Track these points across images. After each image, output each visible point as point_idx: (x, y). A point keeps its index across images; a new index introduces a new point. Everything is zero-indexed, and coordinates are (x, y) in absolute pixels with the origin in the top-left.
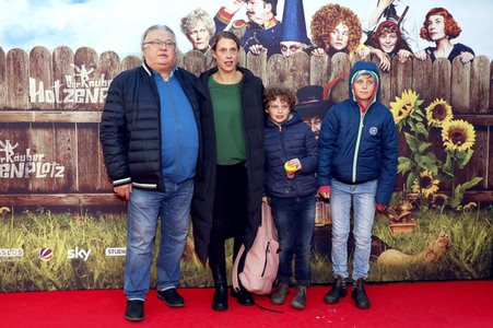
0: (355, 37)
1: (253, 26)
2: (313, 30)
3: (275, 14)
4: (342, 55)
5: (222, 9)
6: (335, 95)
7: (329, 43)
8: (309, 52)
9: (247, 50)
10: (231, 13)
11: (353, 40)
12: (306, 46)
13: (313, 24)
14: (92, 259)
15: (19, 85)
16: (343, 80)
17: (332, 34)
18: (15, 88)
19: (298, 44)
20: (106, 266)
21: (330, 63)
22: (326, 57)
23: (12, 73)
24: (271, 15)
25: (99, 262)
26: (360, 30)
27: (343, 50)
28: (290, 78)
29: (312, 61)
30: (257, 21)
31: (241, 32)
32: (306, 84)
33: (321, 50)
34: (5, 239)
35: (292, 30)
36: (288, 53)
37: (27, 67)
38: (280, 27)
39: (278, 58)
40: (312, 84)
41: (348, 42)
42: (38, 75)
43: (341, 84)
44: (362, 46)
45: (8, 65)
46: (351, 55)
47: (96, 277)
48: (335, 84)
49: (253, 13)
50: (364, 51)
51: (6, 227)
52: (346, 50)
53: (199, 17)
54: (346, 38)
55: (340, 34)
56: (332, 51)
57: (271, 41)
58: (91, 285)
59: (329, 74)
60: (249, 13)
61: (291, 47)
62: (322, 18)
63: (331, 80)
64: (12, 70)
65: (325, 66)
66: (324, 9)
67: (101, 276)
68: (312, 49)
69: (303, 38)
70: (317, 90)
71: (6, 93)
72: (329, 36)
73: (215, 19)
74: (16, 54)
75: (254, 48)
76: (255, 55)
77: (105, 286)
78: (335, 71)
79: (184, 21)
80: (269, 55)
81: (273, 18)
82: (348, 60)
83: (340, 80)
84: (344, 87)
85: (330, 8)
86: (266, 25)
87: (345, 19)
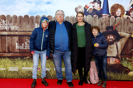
1: (94, 10)
2: (111, 11)
3: (100, 7)
4: (119, 18)
6: (117, 28)
7: (115, 14)
8: (110, 17)
9: (93, 16)
10: (88, 6)
11: (122, 14)
12: (109, 15)
13: (111, 9)
14: (50, 71)
15: (33, 25)
16: (119, 24)
17: (116, 12)
18: (32, 26)
19: (107, 15)
20: (54, 73)
21: (115, 20)
22: (115, 18)
23: (31, 22)
24: (99, 7)
25: (52, 72)
26: (124, 11)
27: (119, 16)
28: (104, 24)
29: (110, 19)
30: (95, 9)
31: (91, 11)
32: (109, 26)
33: (113, 16)
34: (28, 65)
35: (105, 11)
36: (104, 17)
37: (35, 20)
38: (102, 10)
39: (101, 18)
40: (110, 25)
41: (121, 14)
42: (37, 23)
44: (125, 15)
45: (30, 20)
46: (122, 18)
47: (51, 76)
48: (117, 26)
49: (94, 6)
50: (125, 16)
51: (29, 62)
52: (120, 16)
53: (80, 7)
54: (120, 13)
55: (119, 12)
56: (116, 17)
57: (99, 14)
58: (50, 78)
59: (115, 23)
60: (93, 6)
61: (105, 16)
62: (114, 7)
64: (31, 21)
65: (114, 21)
66: (114, 5)
67: (53, 75)
68: (111, 16)
69: (108, 13)
70: (112, 27)
71: (29, 27)
72: (115, 12)
73: (84, 8)
74: (32, 17)
75: (94, 16)
76: (95, 18)
77: (54, 78)
78: (117, 22)
79: (76, 8)
80: (99, 18)
81: (100, 8)
82: (121, 19)
83: (118, 24)
84: (119, 26)
85: (116, 5)
86: (98, 10)
87: (120, 8)
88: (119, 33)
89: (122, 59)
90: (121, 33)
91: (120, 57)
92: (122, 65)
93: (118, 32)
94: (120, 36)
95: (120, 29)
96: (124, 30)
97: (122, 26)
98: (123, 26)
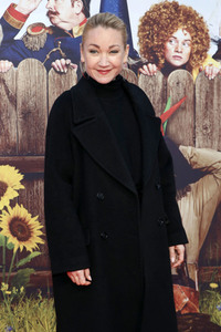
0: (200, 47)
1: (56, 32)
2: (142, 38)
3: (88, 15)
4: (182, 73)
5: (12, 7)
6: (173, 129)
7: (163, 57)
8: (136, 68)
9: (48, 67)
10: (25, 13)
11: (197, 52)
12: (132, 62)
13: (142, 29)
16: (184, 108)
17: (168, 44)
21: (165, 84)
22: (160, 76)
24: (82, 16)
26: (207, 38)
27: (183, 67)
30: (62, 25)
31: (39, 41)
33: (153, 67)
41: (191, 55)
43: (181, 114)
44: (210, 60)
46: (195, 74)
48: (173, 115)
49: (56, 13)
52: (187, 67)
54: (187, 50)
55: (180, 44)
56: (167, 69)
59: (164, 99)
60: (51, 14)
62: (154, 21)
63: (168, 107)
65: (159, 89)
66: (157, 8)
68: (141, 65)
72: (163, 47)
73: (2, 21)
75: (58, 63)
76: (60, 73)
78: (172, 95)
81: (85, 21)
82: (191, 81)
83: (179, 108)
84: (186, 118)
85: (165, 7)
86: (75, 31)
87: (186, 22)
88: (186, 150)
89: (205, 286)
90: (197, 150)
91: (194, 275)
92: (209, 317)
93: (181, 148)
94: (190, 166)
95: (190, 131)
96: (208, 137)
97: (199, 113)
98: (205, 115)
